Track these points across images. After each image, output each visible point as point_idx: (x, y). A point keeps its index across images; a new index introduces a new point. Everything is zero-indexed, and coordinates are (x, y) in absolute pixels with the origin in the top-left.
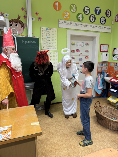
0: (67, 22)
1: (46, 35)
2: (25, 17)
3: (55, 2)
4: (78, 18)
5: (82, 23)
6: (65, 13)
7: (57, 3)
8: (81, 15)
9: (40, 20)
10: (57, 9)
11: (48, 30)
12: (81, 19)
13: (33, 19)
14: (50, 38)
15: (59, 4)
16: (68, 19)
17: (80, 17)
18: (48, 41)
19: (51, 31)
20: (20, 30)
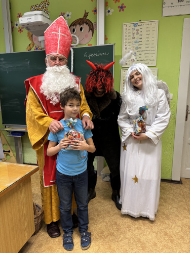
1: (134, 38)
2: (95, 11)
9: (123, 10)
11: (138, 28)
13: (109, 12)
14: (140, 43)
18: (137, 48)
19: (144, 27)
20: (86, 36)
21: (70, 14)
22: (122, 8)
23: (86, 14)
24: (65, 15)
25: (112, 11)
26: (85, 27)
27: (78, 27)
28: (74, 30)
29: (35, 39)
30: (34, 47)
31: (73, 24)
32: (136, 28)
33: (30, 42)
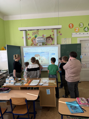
0: (77, 33)
1: (65, 42)
2: (53, 35)
3: (70, 24)
4: (85, 30)
5: (87, 33)
6: (76, 29)
7: (71, 24)
8: (87, 28)
10: (71, 27)
11: (66, 40)
12: (87, 30)
13: (57, 35)
15: (72, 25)
16: (78, 32)
17: (86, 29)
19: (68, 40)
20: (51, 41)
21: (46, 35)
22: (61, 34)
23: (51, 35)
24: (44, 35)
25: (58, 35)
26: (50, 39)
27: (48, 39)
28: (47, 40)
29: (34, 42)
30: (34, 44)
31: (47, 38)
32: (65, 40)
33: (32, 43)
